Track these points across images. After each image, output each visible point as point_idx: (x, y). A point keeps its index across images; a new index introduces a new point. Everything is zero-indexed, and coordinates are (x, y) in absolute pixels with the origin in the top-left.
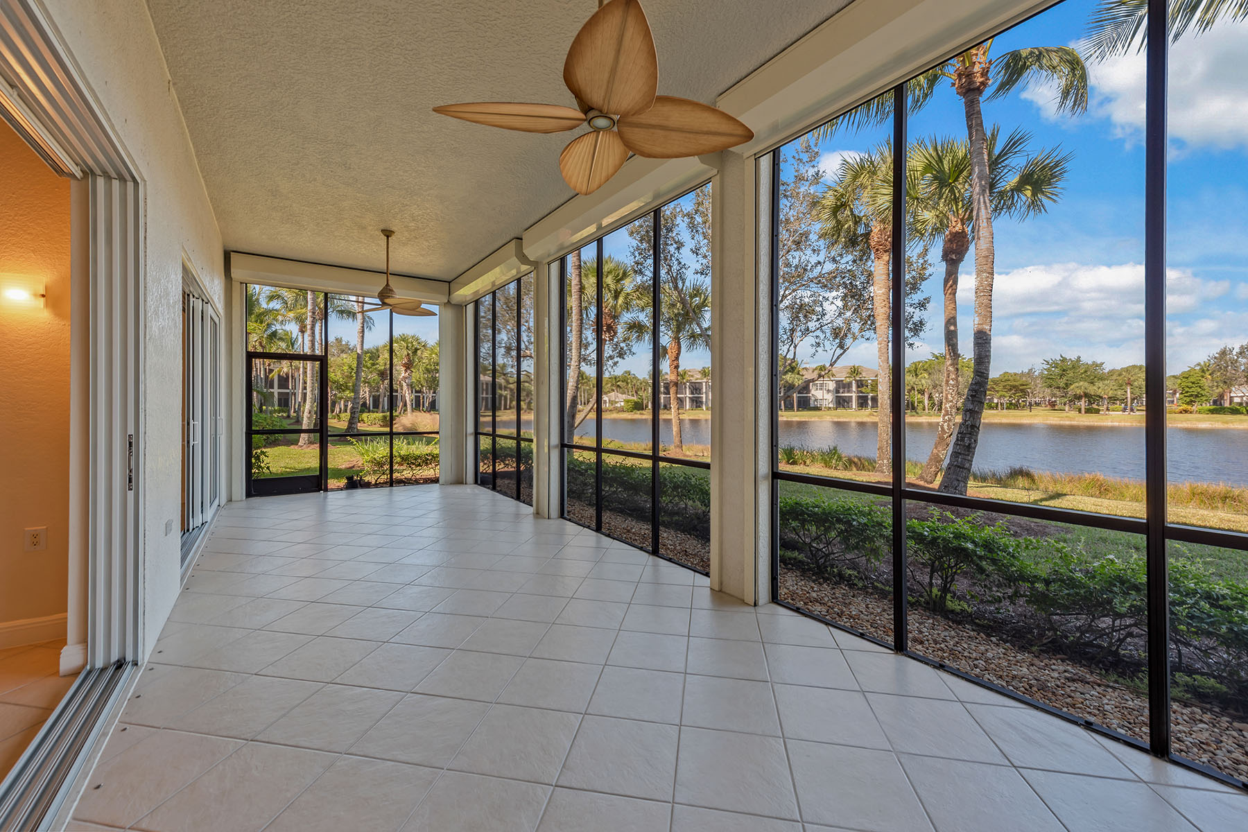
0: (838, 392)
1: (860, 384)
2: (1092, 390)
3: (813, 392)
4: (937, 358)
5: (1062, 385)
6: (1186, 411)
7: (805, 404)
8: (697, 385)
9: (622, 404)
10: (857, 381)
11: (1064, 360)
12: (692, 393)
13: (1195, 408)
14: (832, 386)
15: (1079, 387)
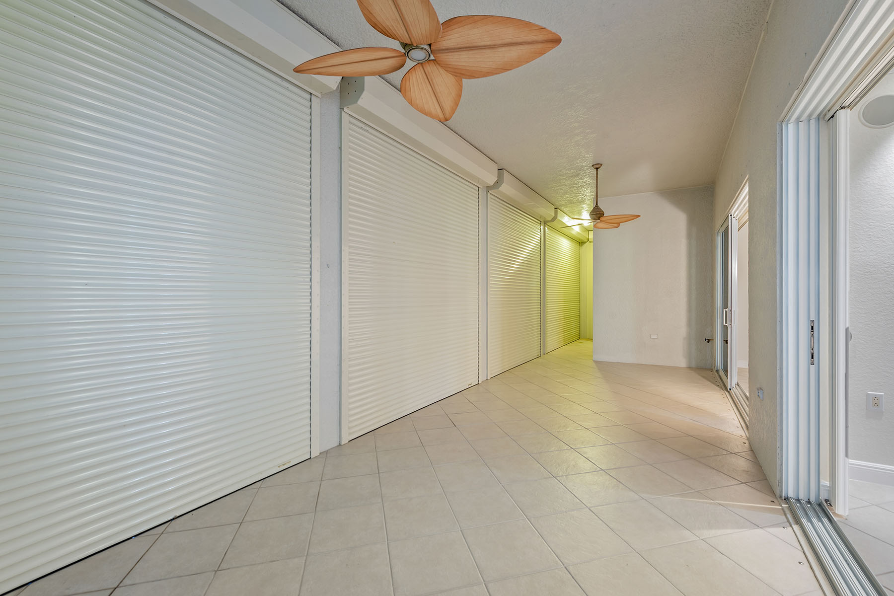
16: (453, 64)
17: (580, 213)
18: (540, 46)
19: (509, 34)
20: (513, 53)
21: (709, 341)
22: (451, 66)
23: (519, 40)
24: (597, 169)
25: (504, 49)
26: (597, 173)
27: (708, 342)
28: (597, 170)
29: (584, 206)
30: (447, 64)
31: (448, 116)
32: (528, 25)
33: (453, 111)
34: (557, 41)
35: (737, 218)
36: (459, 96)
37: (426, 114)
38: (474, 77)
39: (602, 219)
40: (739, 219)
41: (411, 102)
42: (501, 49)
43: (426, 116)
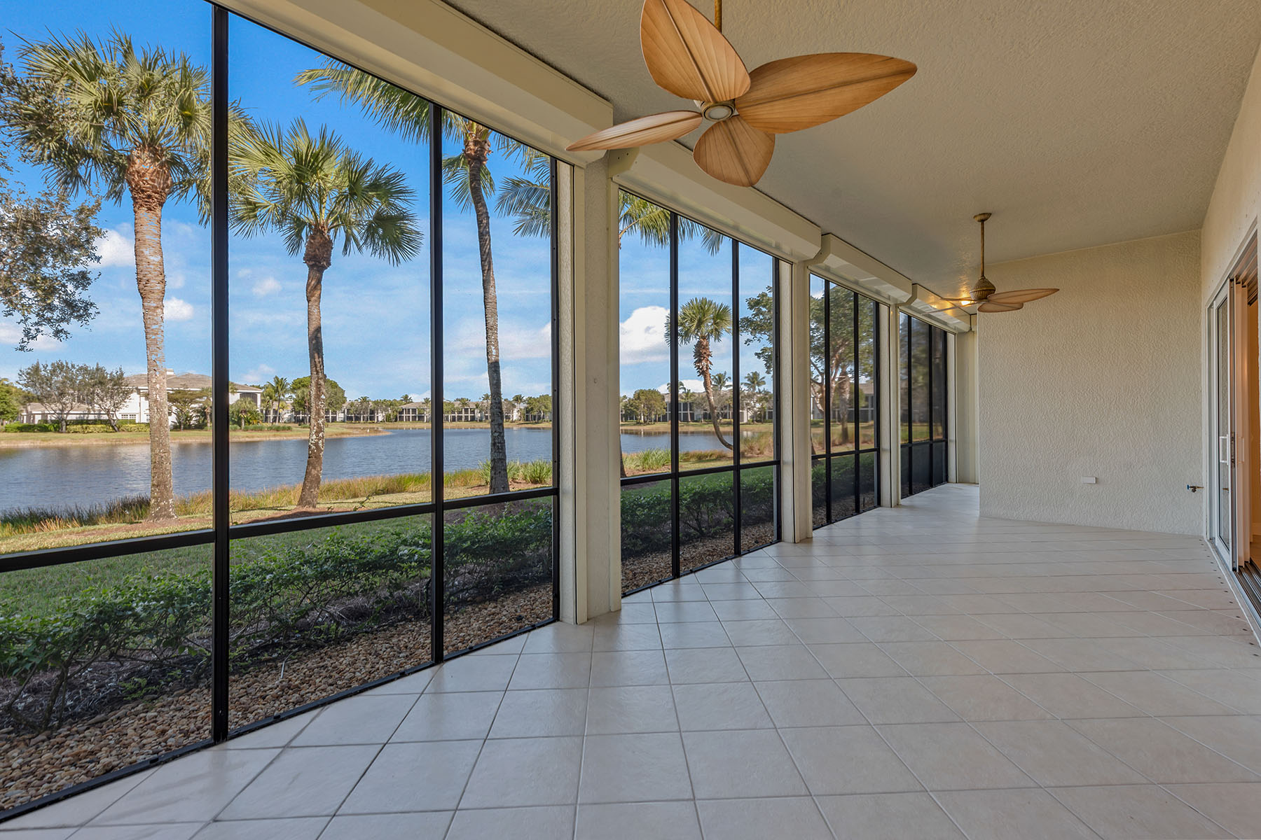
16: (764, 117)
17: (956, 290)
18: (885, 81)
19: (840, 72)
20: (848, 94)
21: (1194, 489)
22: (761, 121)
23: (855, 77)
24: (982, 221)
25: (833, 91)
26: (983, 228)
27: (1194, 491)
28: (983, 224)
29: (961, 277)
30: (756, 119)
31: (753, 178)
32: (869, 57)
33: (761, 172)
34: (910, 71)
35: (1245, 284)
36: (770, 153)
37: (724, 181)
38: (792, 130)
39: (992, 297)
40: (1249, 284)
41: (706, 169)
42: (829, 92)
43: (724, 183)
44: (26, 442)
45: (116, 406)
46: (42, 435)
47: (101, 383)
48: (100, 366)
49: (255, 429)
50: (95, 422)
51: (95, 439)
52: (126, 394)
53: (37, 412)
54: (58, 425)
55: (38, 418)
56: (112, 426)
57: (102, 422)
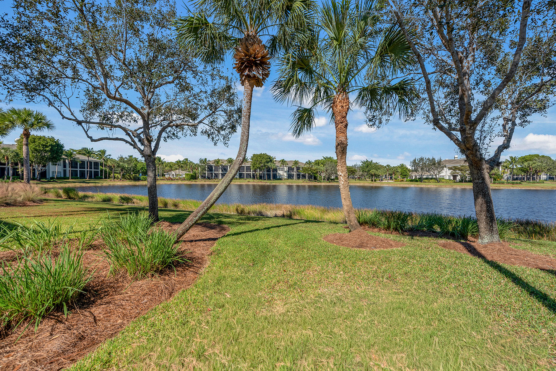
0: (289, 172)
1: (298, 169)
2: (377, 173)
3: (278, 172)
4: (325, 159)
5: (367, 171)
6: (402, 181)
7: (275, 177)
8: (225, 167)
9: (184, 176)
10: (296, 167)
11: (367, 161)
12: (223, 171)
13: (405, 179)
14: (286, 169)
15: (373, 171)
44: (413, 185)
45: (439, 172)
46: (416, 183)
47: (434, 164)
48: (434, 157)
49: (499, 183)
50: (431, 179)
51: (432, 185)
52: (443, 168)
53: (414, 175)
54: (421, 180)
55: (414, 177)
56: (438, 180)
57: (434, 179)
